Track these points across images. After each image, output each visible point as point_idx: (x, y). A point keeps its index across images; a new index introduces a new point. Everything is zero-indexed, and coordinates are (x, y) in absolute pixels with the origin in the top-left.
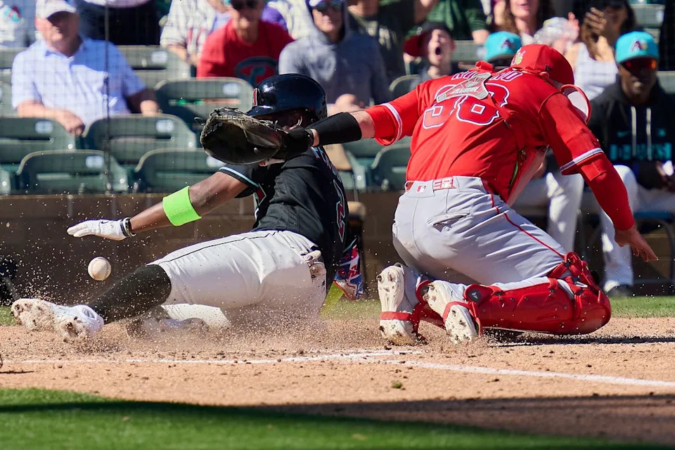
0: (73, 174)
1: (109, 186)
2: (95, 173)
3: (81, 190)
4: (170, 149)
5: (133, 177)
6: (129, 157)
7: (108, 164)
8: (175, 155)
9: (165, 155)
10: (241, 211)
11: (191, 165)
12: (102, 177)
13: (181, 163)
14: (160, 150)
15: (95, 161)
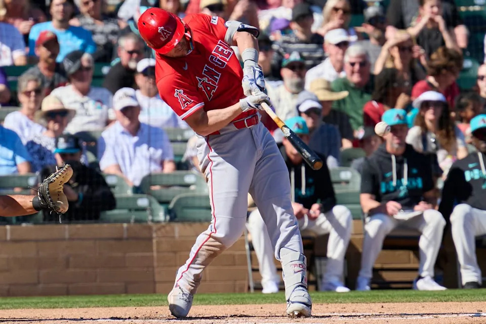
0: (130, 210)
1: (150, 218)
2: (143, 209)
3: (132, 221)
5: (168, 212)
6: (164, 199)
7: (150, 203)
8: (194, 198)
9: (187, 198)
12: (148, 212)
14: (183, 195)
15: (143, 202)
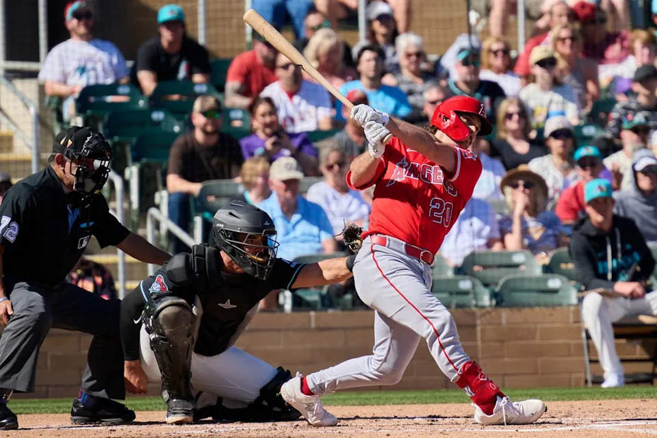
0: (451, 293)
2: (466, 293)
4: (518, 275)
5: (494, 295)
7: (474, 286)
8: (523, 279)
9: (515, 280)
10: (571, 320)
11: (534, 286)
12: (471, 296)
13: (527, 285)
15: (465, 284)
